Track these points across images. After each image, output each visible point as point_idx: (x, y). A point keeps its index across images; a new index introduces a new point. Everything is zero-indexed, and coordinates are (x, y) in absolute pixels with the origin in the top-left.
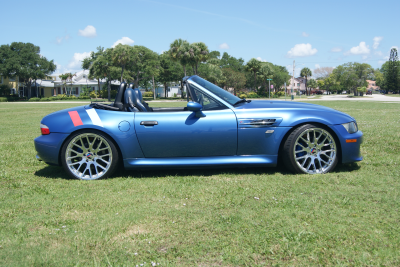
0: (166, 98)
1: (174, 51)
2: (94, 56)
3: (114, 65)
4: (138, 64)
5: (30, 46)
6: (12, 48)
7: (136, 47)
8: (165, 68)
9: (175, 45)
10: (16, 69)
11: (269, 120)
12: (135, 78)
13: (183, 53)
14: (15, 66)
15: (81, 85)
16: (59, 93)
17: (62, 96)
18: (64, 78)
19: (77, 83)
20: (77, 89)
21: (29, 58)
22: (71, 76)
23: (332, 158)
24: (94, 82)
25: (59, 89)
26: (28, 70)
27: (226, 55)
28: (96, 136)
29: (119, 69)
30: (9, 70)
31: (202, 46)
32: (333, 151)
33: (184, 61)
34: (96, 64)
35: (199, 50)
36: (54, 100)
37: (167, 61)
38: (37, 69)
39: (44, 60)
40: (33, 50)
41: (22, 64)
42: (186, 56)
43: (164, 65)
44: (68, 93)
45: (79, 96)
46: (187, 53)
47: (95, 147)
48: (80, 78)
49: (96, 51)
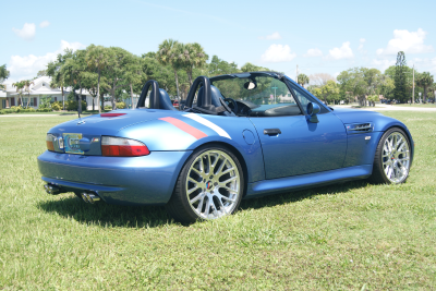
1: (164, 53)
2: (62, 60)
3: (87, 69)
4: (116, 69)
7: (114, 49)
8: (148, 73)
9: (166, 46)
12: (112, 86)
13: (177, 55)
15: (41, 95)
16: (13, 104)
17: (17, 108)
18: (20, 86)
19: (35, 92)
20: (35, 99)
22: (28, 85)
24: (58, 92)
25: (13, 99)
27: (215, 59)
29: (94, 75)
31: (197, 47)
33: (178, 65)
35: (195, 51)
36: (7, 112)
37: (151, 66)
42: (179, 60)
43: (147, 70)
44: (25, 104)
45: (38, 108)
46: (181, 56)
48: (38, 87)
49: (63, 54)
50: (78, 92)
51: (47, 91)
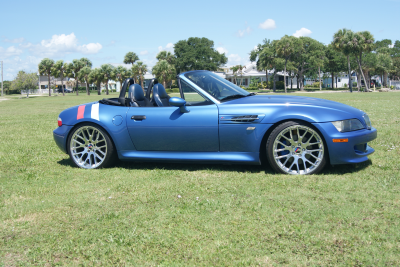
0: (332, 89)
1: (337, 41)
2: (260, 48)
3: (279, 56)
4: (303, 55)
5: (205, 41)
6: (189, 43)
8: (330, 58)
9: (339, 35)
10: (192, 62)
11: (250, 116)
12: (300, 69)
13: (346, 42)
14: (191, 59)
15: (250, 77)
18: (235, 69)
19: (246, 75)
20: (246, 80)
21: (204, 52)
22: (241, 68)
23: (320, 159)
24: (263, 74)
26: (202, 63)
28: (94, 129)
29: (283, 61)
30: (186, 64)
31: (366, 34)
32: (321, 151)
33: (347, 51)
34: (262, 56)
35: (363, 39)
37: (332, 51)
38: (210, 62)
39: (217, 53)
40: (208, 44)
41: (197, 58)
42: (349, 46)
43: (329, 55)
44: (238, 84)
45: (248, 86)
46: (350, 43)
47: (94, 138)
48: (249, 70)
49: (263, 44)
50: (278, 73)
51: (255, 73)
